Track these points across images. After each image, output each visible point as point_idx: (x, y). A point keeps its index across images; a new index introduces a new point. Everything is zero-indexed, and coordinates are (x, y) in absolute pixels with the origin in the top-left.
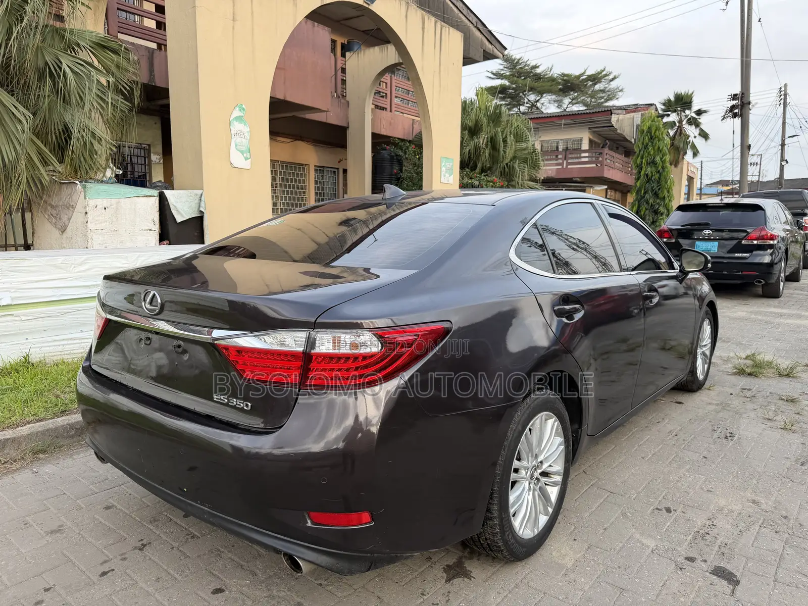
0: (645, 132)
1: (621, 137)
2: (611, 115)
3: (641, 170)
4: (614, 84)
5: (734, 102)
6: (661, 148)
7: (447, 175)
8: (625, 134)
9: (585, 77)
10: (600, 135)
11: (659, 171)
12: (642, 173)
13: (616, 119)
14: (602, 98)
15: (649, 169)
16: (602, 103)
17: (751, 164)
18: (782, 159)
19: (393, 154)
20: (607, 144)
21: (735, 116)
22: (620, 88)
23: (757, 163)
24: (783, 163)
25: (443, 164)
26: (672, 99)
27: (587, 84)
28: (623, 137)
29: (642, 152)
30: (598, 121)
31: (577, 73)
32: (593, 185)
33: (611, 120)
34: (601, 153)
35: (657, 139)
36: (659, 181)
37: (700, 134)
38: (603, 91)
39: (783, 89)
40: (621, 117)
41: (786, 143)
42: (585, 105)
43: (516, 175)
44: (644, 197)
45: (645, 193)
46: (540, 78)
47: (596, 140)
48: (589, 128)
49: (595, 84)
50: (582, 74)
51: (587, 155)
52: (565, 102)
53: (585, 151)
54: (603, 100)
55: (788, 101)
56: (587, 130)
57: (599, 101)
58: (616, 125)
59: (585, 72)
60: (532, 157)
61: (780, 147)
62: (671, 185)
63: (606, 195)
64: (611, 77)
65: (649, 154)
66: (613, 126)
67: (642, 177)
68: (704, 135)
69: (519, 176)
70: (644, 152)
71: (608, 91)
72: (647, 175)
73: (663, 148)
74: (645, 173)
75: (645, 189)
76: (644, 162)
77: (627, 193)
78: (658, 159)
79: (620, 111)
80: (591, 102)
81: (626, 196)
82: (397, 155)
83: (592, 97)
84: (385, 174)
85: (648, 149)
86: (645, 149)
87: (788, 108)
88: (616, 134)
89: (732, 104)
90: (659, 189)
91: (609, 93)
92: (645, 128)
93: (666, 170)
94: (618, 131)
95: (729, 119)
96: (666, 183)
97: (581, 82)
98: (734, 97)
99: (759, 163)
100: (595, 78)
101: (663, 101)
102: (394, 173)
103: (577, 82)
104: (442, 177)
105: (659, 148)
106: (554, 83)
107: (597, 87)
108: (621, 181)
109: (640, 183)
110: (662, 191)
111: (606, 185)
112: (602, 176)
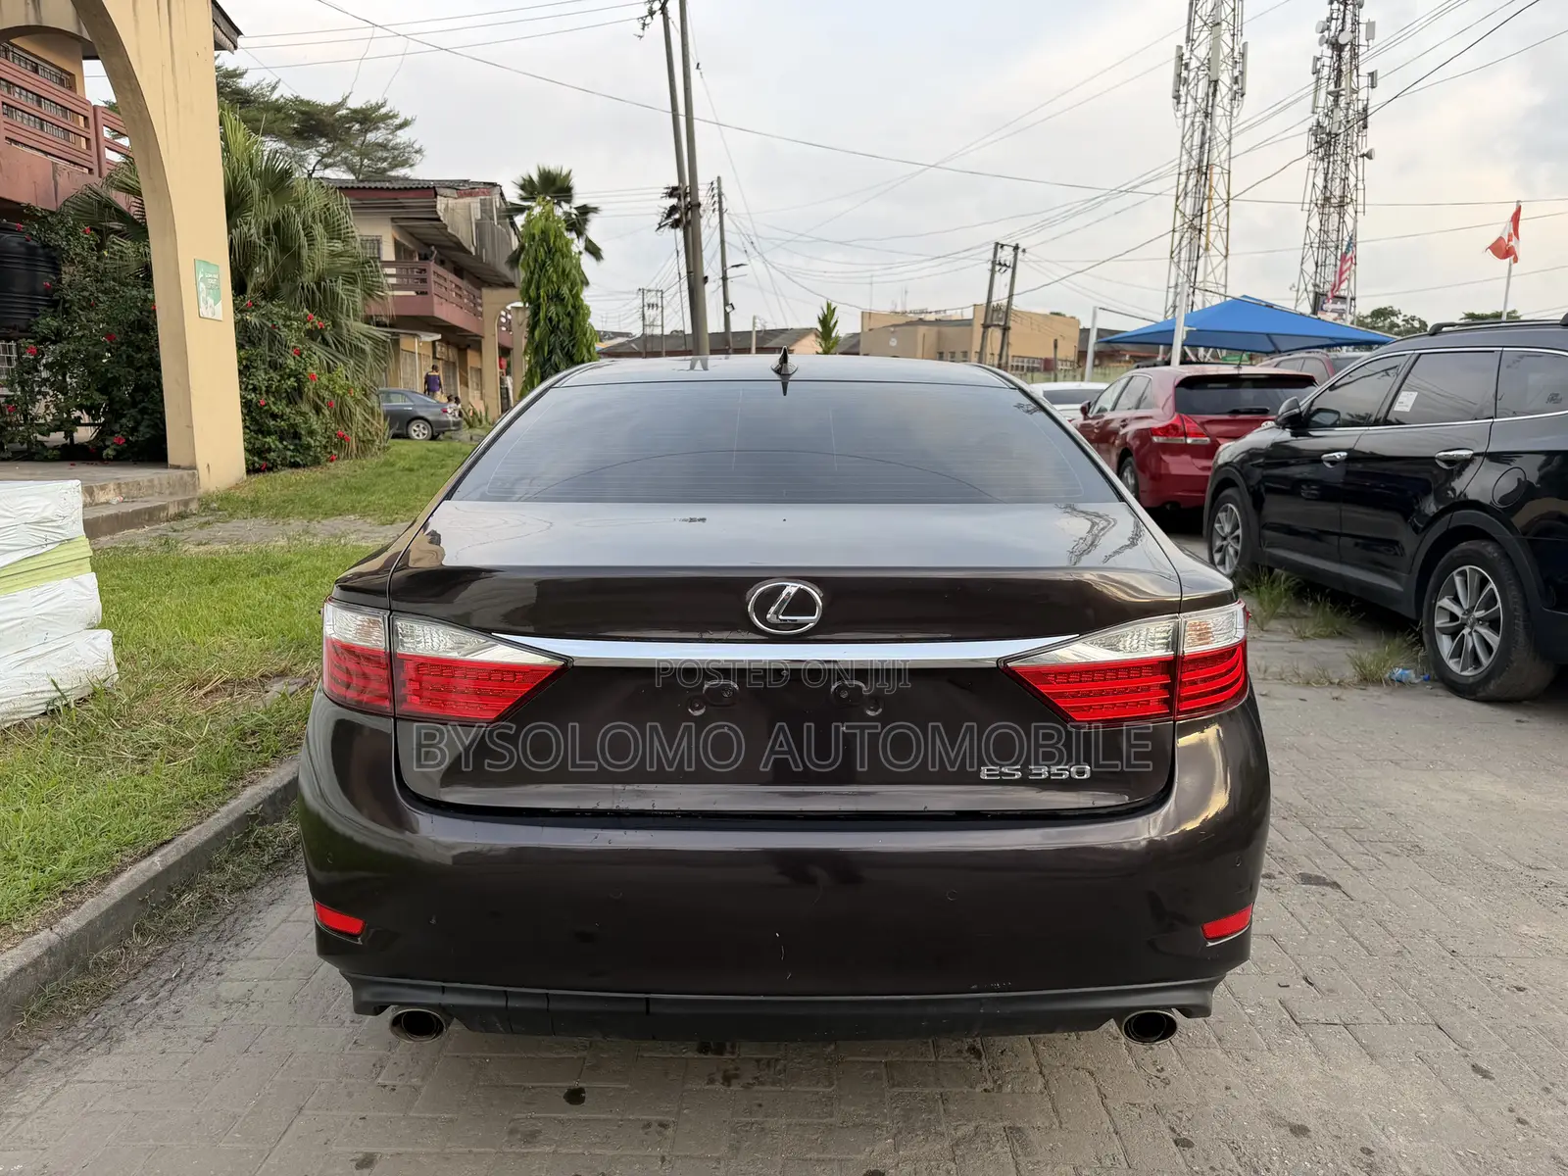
0: (537, 238)
1: (451, 241)
2: (436, 197)
3: (539, 309)
4: (403, 137)
5: (674, 201)
6: (567, 270)
7: (211, 301)
8: (459, 236)
9: (344, 112)
10: (412, 234)
11: (569, 312)
12: (542, 315)
13: (443, 206)
14: (385, 160)
15: (553, 308)
16: (385, 170)
17: (649, 306)
18: (726, 303)
19: (32, 243)
20: (433, 252)
21: (676, 224)
22: (417, 146)
23: (657, 305)
24: (728, 309)
25: (201, 276)
26: (535, 178)
27: (350, 128)
28: (455, 243)
29: (536, 276)
30: (409, 207)
31: (329, 102)
32: (418, 333)
33: (435, 207)
34: (425, 270)
35: (558, 254)
36: (571, 332)
37: (587, 249)
38: (383, 146)
39: (715, 185)
40: (451, 202)
41: (728, 276)
42: (351, 169)
43: (342, 308)
44: (550, 359)
45: (551, 352)
46: (249, 102)
47: (407, 244)
48: (393, 219)
49: (367, 131)
50: (341, 105)
51: (392, 271)
52: (311, 161)
53: (388, 264)
54: (385, 165)
55: (724, 206)
56: (389, 223)
57: (379, 165)
58: (444, 216)
59: (345, 100)
60: (363, 272)
61: (721, 282)
62: (592, 340)
63: (434, 353)
64: (397, 122)
65: (550, 280)
66: (438, 219)
67: (542, 322)
68: (594, 251)
69: (348, 311)
70: (540, 276)
71: (394, 148)
72: (550, 319)
73: (571, 270)
74: (546, 316)
75: (549, 346)
76: (542, 294)
77: (465, 350)
78: (565, 290)
79: (448, 192)
80: (362, 165)
81: (466, 354)
82: (45, 246)
83: (363, 155)
84: (15, 290)
85: (547, 271)
86: (541, 271)
87: (725, 216)
88: (443, 235)
89: (671, 205)
90: (573, 346)
91: (396, 153)
92: (537, 232)
93: (581, 312)
94: (449, 230)
95: (667, 228)
96: (585, 335)
97: (337, 120)
98: (673, 192)
99: (660, 305)
100: (367, 118)
101: (521, 182)
102: (40, 289)
103: (330, 120)
104: (202, 304)
105: (564, 271)
106: (282, 115)
107: (371, 137)
108: (461, 326)
109: (540, 334)
110: (578, 350)
111: (438, 333)
112: (430, 314)
